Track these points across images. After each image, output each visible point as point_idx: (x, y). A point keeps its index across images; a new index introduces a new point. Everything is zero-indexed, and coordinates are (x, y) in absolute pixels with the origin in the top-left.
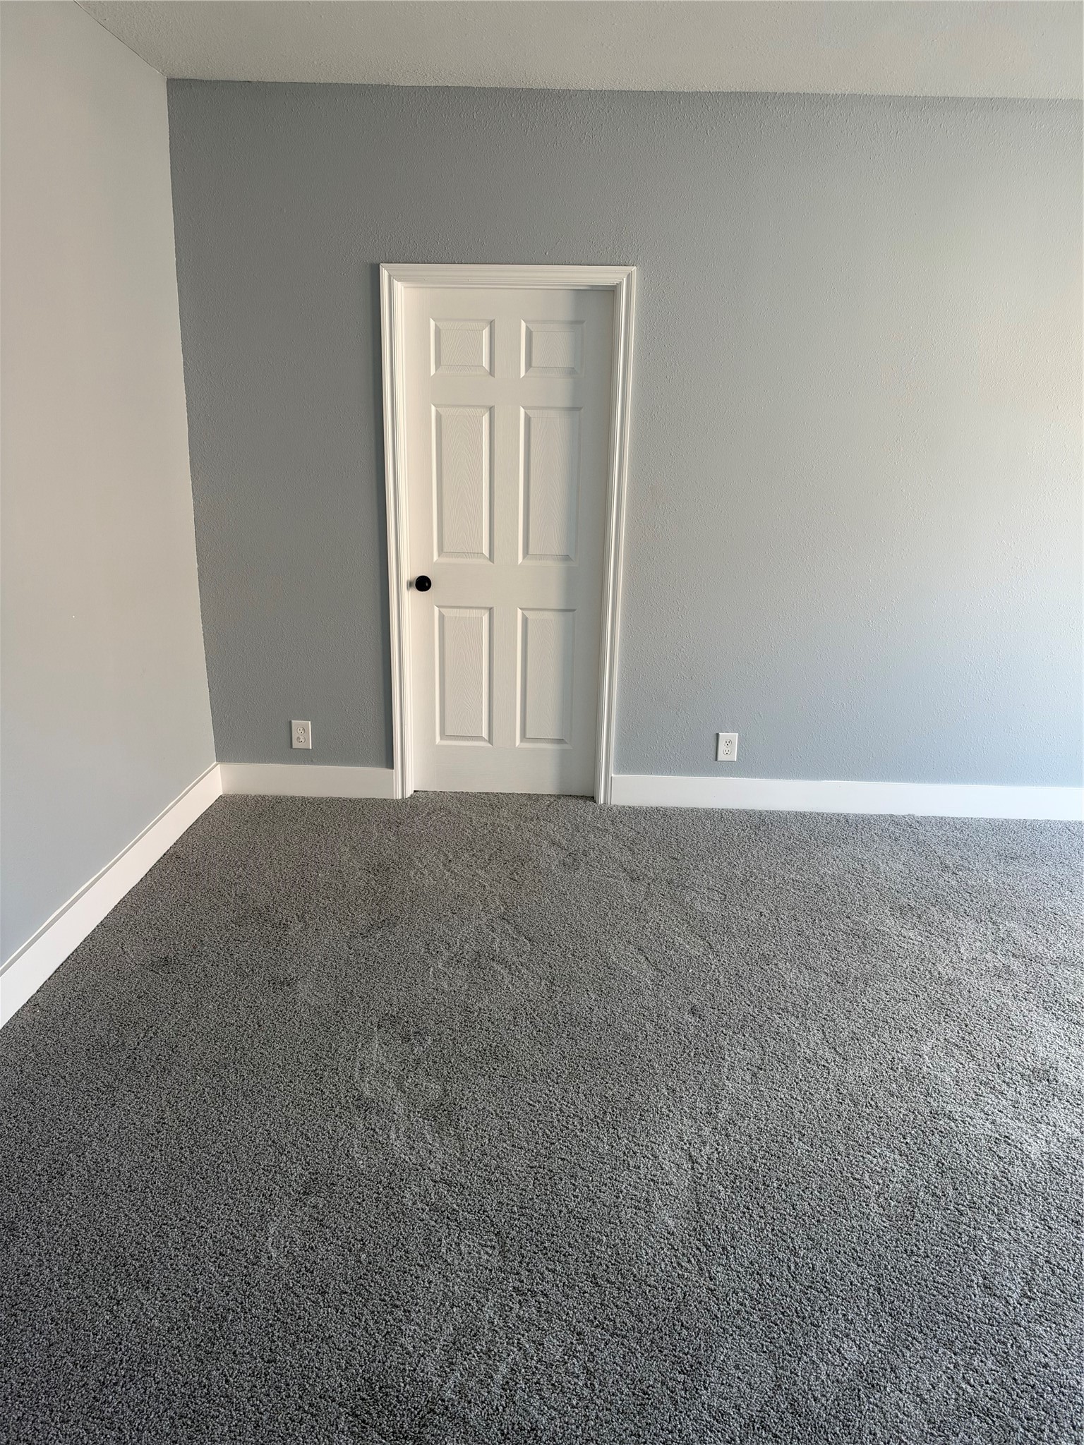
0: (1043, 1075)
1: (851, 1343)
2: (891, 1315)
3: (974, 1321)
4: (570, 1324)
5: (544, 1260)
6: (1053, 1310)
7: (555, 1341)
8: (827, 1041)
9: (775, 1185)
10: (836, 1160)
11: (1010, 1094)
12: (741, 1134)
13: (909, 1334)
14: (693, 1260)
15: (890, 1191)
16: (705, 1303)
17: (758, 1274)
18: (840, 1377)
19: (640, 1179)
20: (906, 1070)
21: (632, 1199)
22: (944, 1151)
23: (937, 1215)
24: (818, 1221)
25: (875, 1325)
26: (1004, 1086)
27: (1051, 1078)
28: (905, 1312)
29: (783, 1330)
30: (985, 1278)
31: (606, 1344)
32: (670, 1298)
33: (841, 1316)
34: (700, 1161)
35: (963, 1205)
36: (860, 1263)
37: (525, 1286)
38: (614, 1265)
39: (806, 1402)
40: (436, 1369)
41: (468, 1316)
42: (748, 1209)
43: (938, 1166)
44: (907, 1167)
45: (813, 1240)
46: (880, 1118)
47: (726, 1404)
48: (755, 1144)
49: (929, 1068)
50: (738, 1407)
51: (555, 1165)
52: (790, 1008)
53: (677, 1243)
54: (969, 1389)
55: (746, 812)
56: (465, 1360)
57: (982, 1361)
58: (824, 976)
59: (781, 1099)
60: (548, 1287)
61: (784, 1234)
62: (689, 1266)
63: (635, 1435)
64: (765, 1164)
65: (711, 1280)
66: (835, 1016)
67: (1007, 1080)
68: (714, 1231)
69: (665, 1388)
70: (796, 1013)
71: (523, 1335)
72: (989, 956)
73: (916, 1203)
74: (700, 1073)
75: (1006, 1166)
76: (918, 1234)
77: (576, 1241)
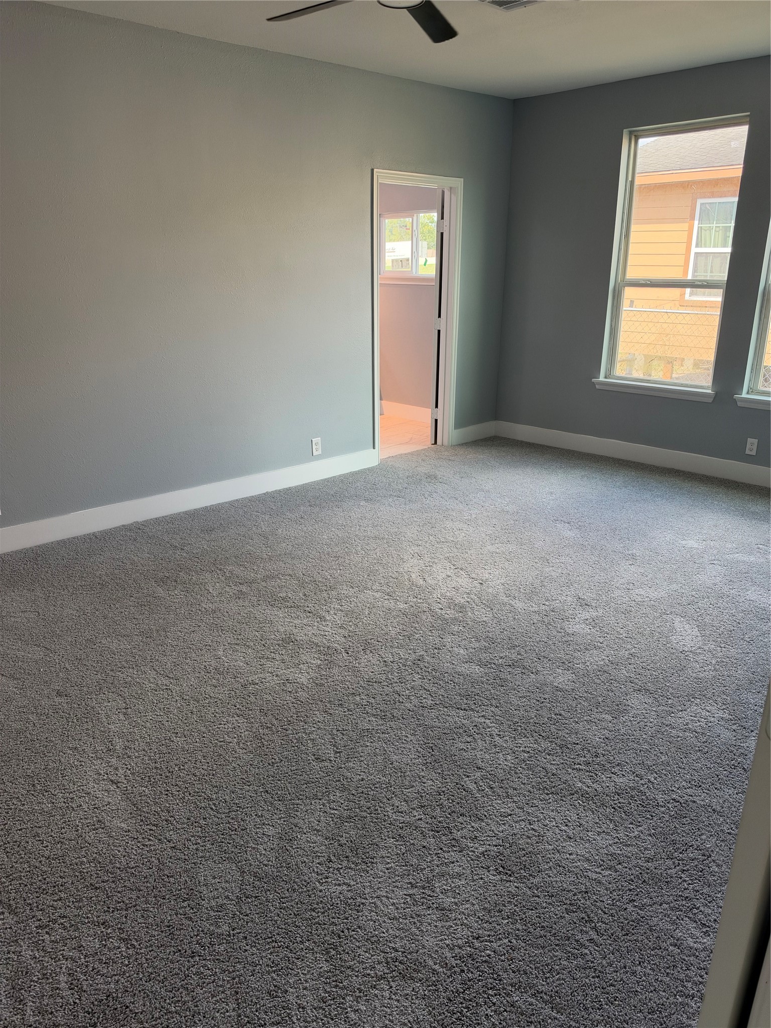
0: (288, 640)
1: (268, 827)
2: (280, 801)
3: (320, 779)
4: (93, 922)
5: (48, 898)
6: (352, 752)
7: (89, 938)
8: (160, 674)
9: (176, 769)
10: (204, 737)
11: (278, 657)
12: (137, 751)
13: (293, 804)
14: (151, 838)
15: (243, 738)
16: (174, 856)
17: (196, 822)
18: (272, 846)
19: (86, 812)
20: (216, 669)
21: (88, 826)
24: (213, 775)
25: (274, 810)
26: (272, 654)
27: (293, 640)
28: (286, 794)
29: (228, 843)
30: (314, 755)
31: (126, 917)
32: (151, 866)
33: (255, 817)
34: (120, 780)
35: (285, 725)
36: (249, 784)
37: (44, 921)
38: (101, 870)
39: (262, 870)
40: (11, 1012)
41: (13, 965)
42: (168, 791)
43: (261, 712)
44: (245, 721)
45: (217, 787)
46: (216, 702)
47: (220, 901)
48: (150, 753)
49: (228, 662)
50: (227, 897)
51: (17, 837)
52: (125, 665)
53: (135, 835)
54: (336, 812)
56: (30, 992)
57: (334, 795)
58: (136, 637)
59: (151, 720)
60: (62, 911)
61: (198, 792)
62: (152, 843)
63: (177, 952)
64: (163, 761)
65: (170, 842)
67: (272, 651)
68: (154, 815)
69: (179, 916)
70: (131, 666)
71: (63, 950)
72: (227, 589)
73: (261, 737)
74: (87, 729)
75: (295, 694)
76: (271, 752)
77: (64, 872)
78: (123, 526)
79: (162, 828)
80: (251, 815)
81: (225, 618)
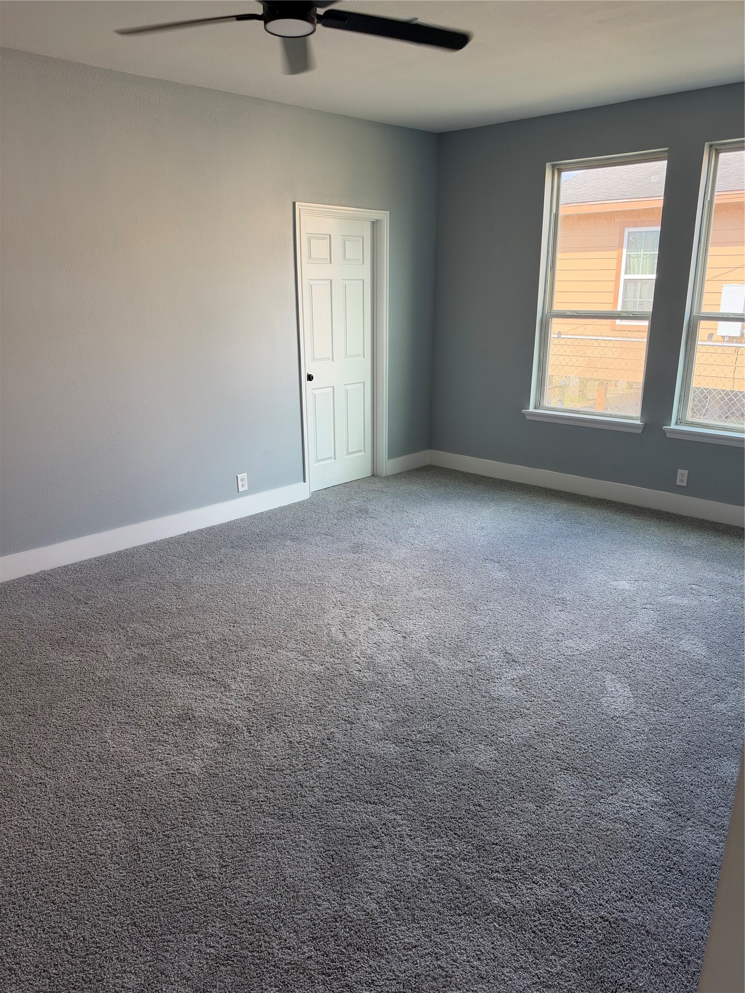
78: (29, 576)
79: (4, 980)
80: (112, 959)
81: (119, 690)
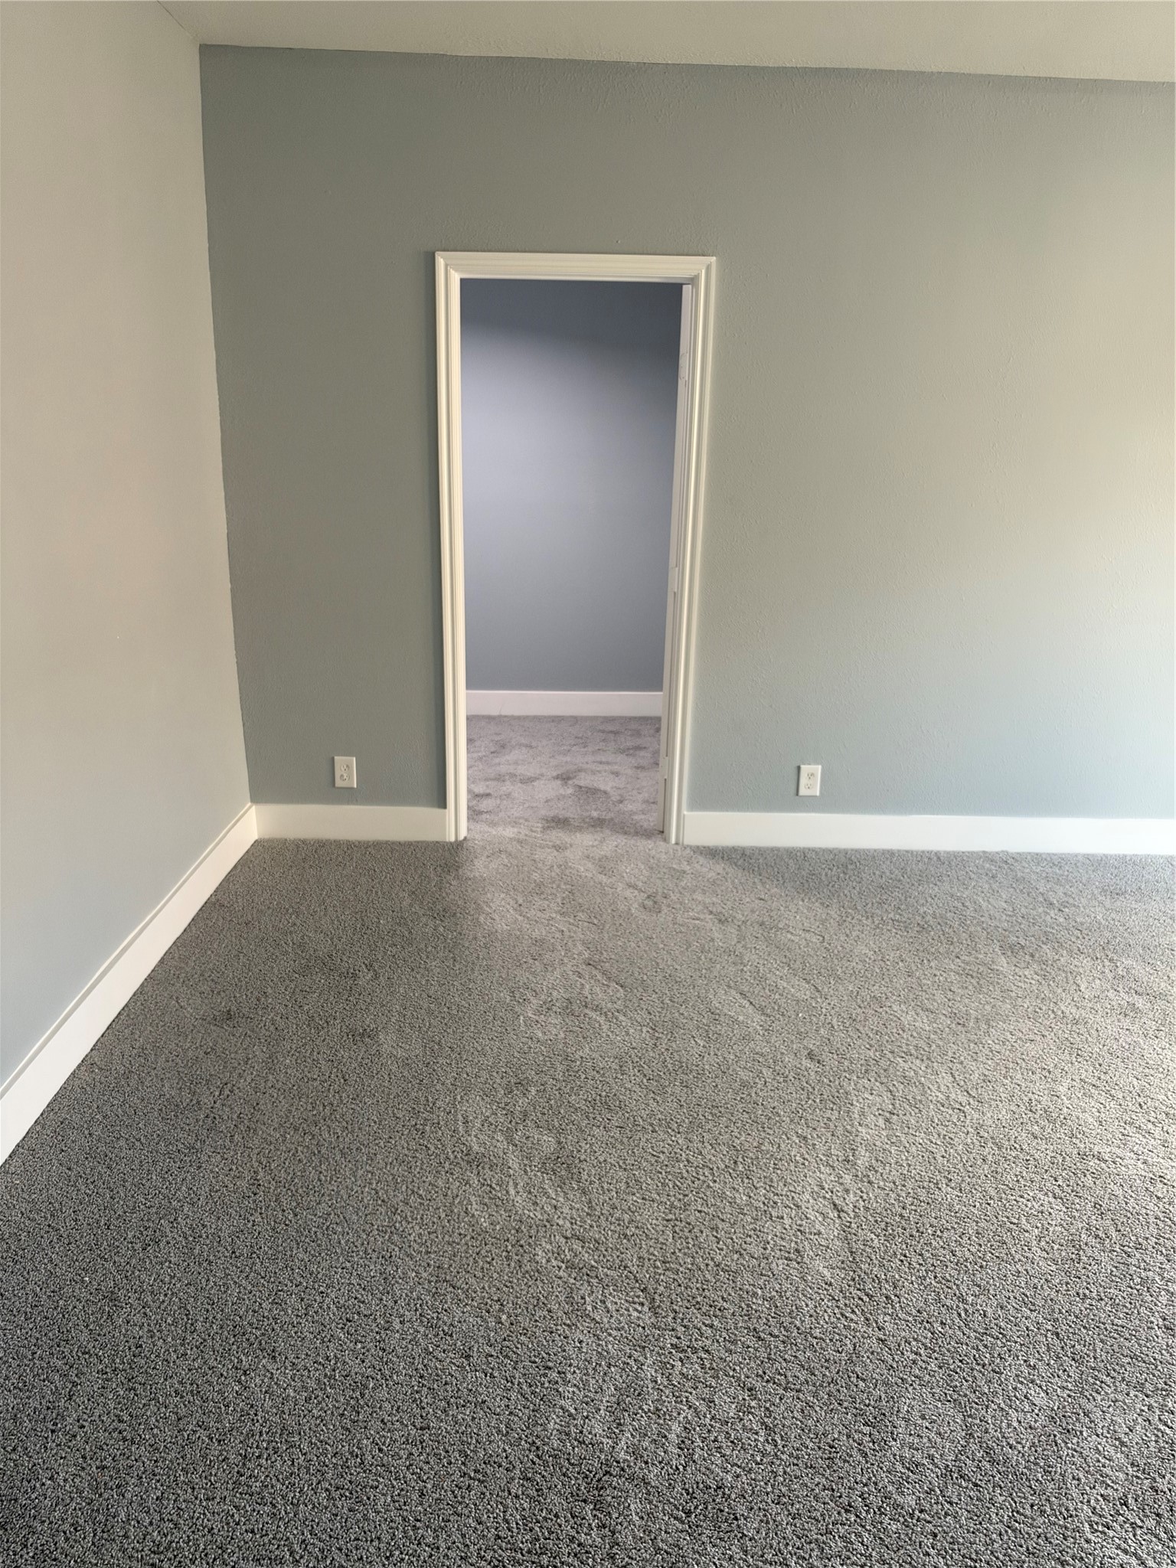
1: (1038, 1389)
2: (1074, 1359)
3: (1161, 1362)
4: (739, 1379)
5: (699, 1316)
7: (726, 1398)
8: (958, 1084)
9: (929, 1231)
10: (989, 1204)
11: (1157, 1132)
12: (884, 1180)
13: (1096, 1378)
14: (856, 1310)
15: (1050, 1234)
16: (878, 1353)
17: (928, 1322)
18: (1033, 1423)
19: (785, 1229)
20: (1046, 1112)
21: (781, 1250)
22: (1099, 1192)
23: (1104, 1258)
24: (981, 1267)
25: (1059, 1370)
26: (1150, 1126)
28: (1088, 1356)
29: (964, 1378)
30: (1164, 1319)
31: (781, 1399)
32: (840, 1349)
33: (1022, 1362)
34: (845, 1209)
35: (1129, 1247)
36: (1033, 1308)
37: (684, 1342)
38: (774, 1318)
39: (1002, 1450)
40: (604, 1431)
41: (628, 1375)
42: (905, 1256)
43: (1095, 1207)
44: (1064, 1209)
46: (1027, 1160)
47: (918, 1456)
48: (901, 1190)
49: (1069, 1108)
50: (931, 1457)
51: (692, 1218)
52: (913, 1052)
53: (837, 1294)
54: (1168, 1431)
55: (830, 851)
56: (633, 1420)
58: (943, 1017)
59: (920, 1144)
60: (708, 1343)
61: (948, 1281)
62: (853, 1316)
63: (828, 1489)
64: (915, 1211)
65: (880, 1330)
66: (962, 1058)
67: (1152, 1119)
68: (874, 1281)
69: (851, 1441)
70: (920, 1056)
71: (691, 1393)
72: (1111, 994)
73: (1080, 1246)
74: (829, 1119)
75: (1167, 1206)
76: (1088, 1276)
77: (729, 1294)
